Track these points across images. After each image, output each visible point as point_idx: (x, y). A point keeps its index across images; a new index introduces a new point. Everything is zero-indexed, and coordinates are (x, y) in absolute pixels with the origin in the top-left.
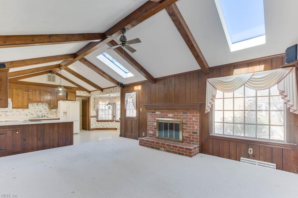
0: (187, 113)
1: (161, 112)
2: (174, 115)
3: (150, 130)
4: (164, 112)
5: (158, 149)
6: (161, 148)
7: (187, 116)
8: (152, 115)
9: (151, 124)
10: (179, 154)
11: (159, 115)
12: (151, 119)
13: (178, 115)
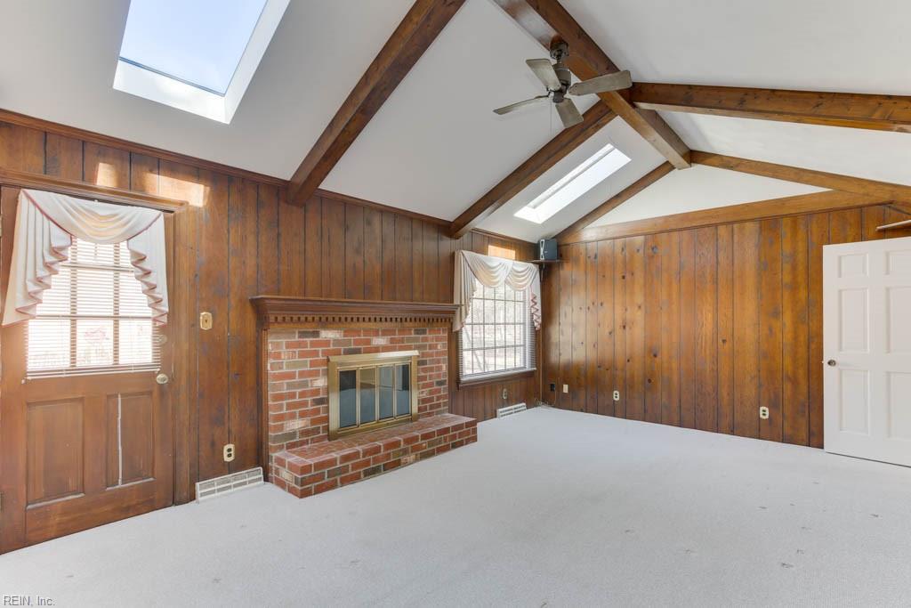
0: (424, 332)
1: (345, 332)
2: (392, 341)
3: (292, 417)
4: (357, 332)
5: (396, 465)
6: (403, 459)
7: (426, 339)
8: (299, 345)
9: (295, 388)
10: (455, 446)
11: (337, 342)
12: (295, 365)
13: (402, 341)
